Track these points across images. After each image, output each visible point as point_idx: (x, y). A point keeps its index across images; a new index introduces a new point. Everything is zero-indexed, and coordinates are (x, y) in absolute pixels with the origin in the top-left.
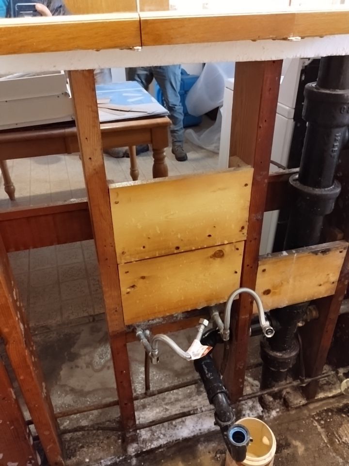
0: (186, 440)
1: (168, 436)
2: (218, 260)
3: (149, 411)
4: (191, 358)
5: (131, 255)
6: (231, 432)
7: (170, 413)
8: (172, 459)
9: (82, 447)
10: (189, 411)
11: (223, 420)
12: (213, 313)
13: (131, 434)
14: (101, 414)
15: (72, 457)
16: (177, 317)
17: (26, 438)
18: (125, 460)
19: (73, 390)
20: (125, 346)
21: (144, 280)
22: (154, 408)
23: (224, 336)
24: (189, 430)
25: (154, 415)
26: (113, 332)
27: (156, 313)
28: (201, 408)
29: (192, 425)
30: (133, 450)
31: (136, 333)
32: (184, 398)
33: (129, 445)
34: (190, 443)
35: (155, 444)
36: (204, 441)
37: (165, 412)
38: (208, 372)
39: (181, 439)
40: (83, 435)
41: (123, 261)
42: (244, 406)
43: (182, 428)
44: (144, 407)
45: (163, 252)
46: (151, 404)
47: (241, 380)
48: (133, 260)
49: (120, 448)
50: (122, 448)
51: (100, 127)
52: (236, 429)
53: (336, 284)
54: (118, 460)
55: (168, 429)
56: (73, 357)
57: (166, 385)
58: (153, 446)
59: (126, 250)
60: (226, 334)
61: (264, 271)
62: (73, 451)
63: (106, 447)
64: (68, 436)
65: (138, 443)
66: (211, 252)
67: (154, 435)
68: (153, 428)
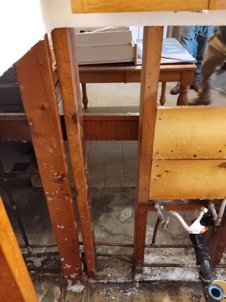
0: (173, 282)
1: (162, 275)
2: (223, 169)
3: (151, 256)
4: (192, 232)
5: (162, 155)
6: (211, 288)
7: (165, 261)
8: (162, 291)
9: (107, 266)
10: (179, 264)
11: (205, 278)
12: (210, 204)
13: (139, 268)
14: (121, 249)
15: (101, 271)
16: (183, 202)
17: (78, 253)
18: (132, 282)
19: (106, 230)
20: (146, 212)
21: (167, 173)
22: (155, 256)
23: (217, 222)
24: (176, 276)
25: (155, 260)
26: (141, 202)
27: (170, 196)
28: (188, 265)
29: (179, 273)
30: (139, 278)
31: (155, 206)
32: (176, 255)
33: (137, 274)
34: (175, 284)
35: (152, 279)
36: (185, 286)
37: (162, 260)
38: (199, 243)
39: (170, 280)
40: (109, 259)
41: (156, 158)
42: (217, 271)
43: (172, 273)
44: (148, 253)
45: (184, 157)
46: (153, 252)
47: (220, 254)
48: (163, 159)
49: (130, 274)
50: (132, 274)
51: (160, 67)
52: (215, 287)
54: (128, 281)
55: (163, 271)
56: (109, 210)
57: (165, 243)
58: (151, 279)
59: (159, 152)
60: (218, 221)
62: (102, 268)
63: (121, 271)
64: (100, 258)
65: (142, 275)
66: (219, 162)
67: (152, 272)
68: (153, 268)
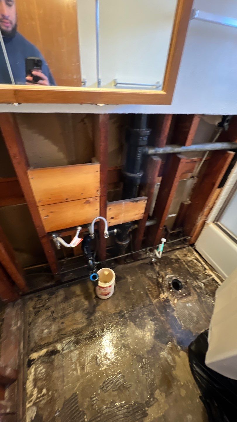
2: (88, 204)
4: (72, 246)
21: (53, 213)
41: (40, 205)
52: (94, 275)
53: (143, 214)
59: (40, 200)
61: (110, 209)
66: (84, 201)
